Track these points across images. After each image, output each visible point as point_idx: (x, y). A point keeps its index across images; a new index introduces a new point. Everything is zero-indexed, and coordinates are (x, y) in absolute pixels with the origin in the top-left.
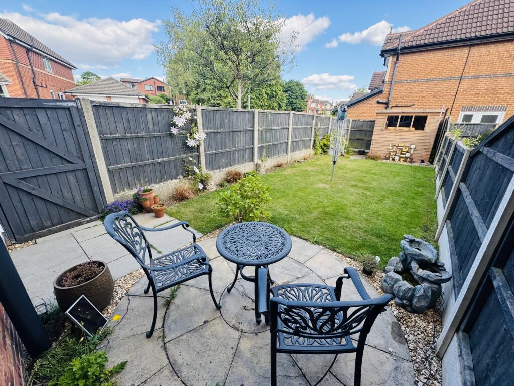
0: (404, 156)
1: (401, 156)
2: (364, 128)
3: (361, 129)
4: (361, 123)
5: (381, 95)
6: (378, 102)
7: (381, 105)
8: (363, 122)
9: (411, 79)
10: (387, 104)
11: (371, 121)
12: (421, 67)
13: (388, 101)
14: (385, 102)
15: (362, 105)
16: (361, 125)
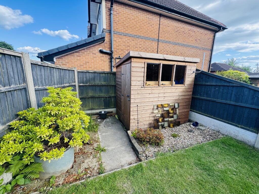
0: (172, 119)
2: (97, 82)
3: (93, 84)
4: (91, 76)
6: (101, 52)
7: (105, 56)
8: (93, 74)
9: (127, 32)
10: (110, 54)
11: (104, 73)
12: (132, 23)
13: (111, 51)
14: (108, 51)
15: (83, 53)
16: (92, 79)
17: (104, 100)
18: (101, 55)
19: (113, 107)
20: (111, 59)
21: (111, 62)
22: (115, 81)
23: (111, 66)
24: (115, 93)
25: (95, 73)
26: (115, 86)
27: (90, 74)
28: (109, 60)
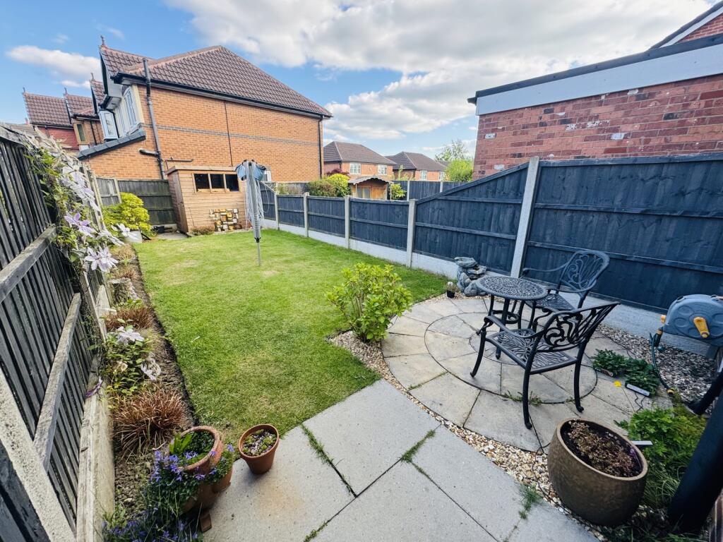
0: (232, 223)
1: (229, 223)
5: (142, 143)
6: (142, 153)
7: (149, 158)
8: (138, 184)
9: (177, 126)
10: (157, 156)
11: (152, 181)
12: (184, 113)
13: (158, 152)
14: (154, 153)
15: (115, 155)
16: (137, 189)
17: (158, 214)
18: (143, 156)
19: (172, 222)
20: (159, 161)
21: (160, 165)
22: (169, 190)
23: (161, 172)
24: (172, 204)
25: (140, 181)
26: (170, 197)
27: (134, 183)
28: (157, 164)
